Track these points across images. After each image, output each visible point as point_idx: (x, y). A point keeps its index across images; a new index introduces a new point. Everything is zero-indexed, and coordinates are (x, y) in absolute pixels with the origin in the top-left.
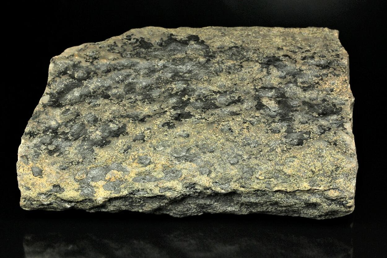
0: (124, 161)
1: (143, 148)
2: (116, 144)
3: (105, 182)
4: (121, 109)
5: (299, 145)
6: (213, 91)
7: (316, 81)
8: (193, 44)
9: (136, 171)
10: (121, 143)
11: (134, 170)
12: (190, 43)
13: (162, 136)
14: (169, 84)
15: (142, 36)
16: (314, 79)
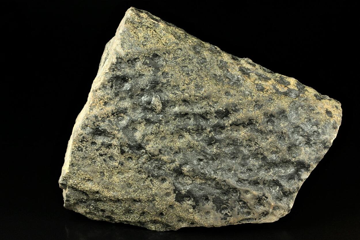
0: (274, 93)
1: (259, 96)
2: (274, 108)
3: (288, 86)
4: (259, 141)
5: (156, 54)
6: (190, 134)
7: (112, 117)
8: (184, 190)
9: (267, 83)
10: (272, 107)
11: (269, 84)
12: (185, 192)
13: (244, 100)
14: (217, 154)
15: (216, 213)
16: (113, 119)
